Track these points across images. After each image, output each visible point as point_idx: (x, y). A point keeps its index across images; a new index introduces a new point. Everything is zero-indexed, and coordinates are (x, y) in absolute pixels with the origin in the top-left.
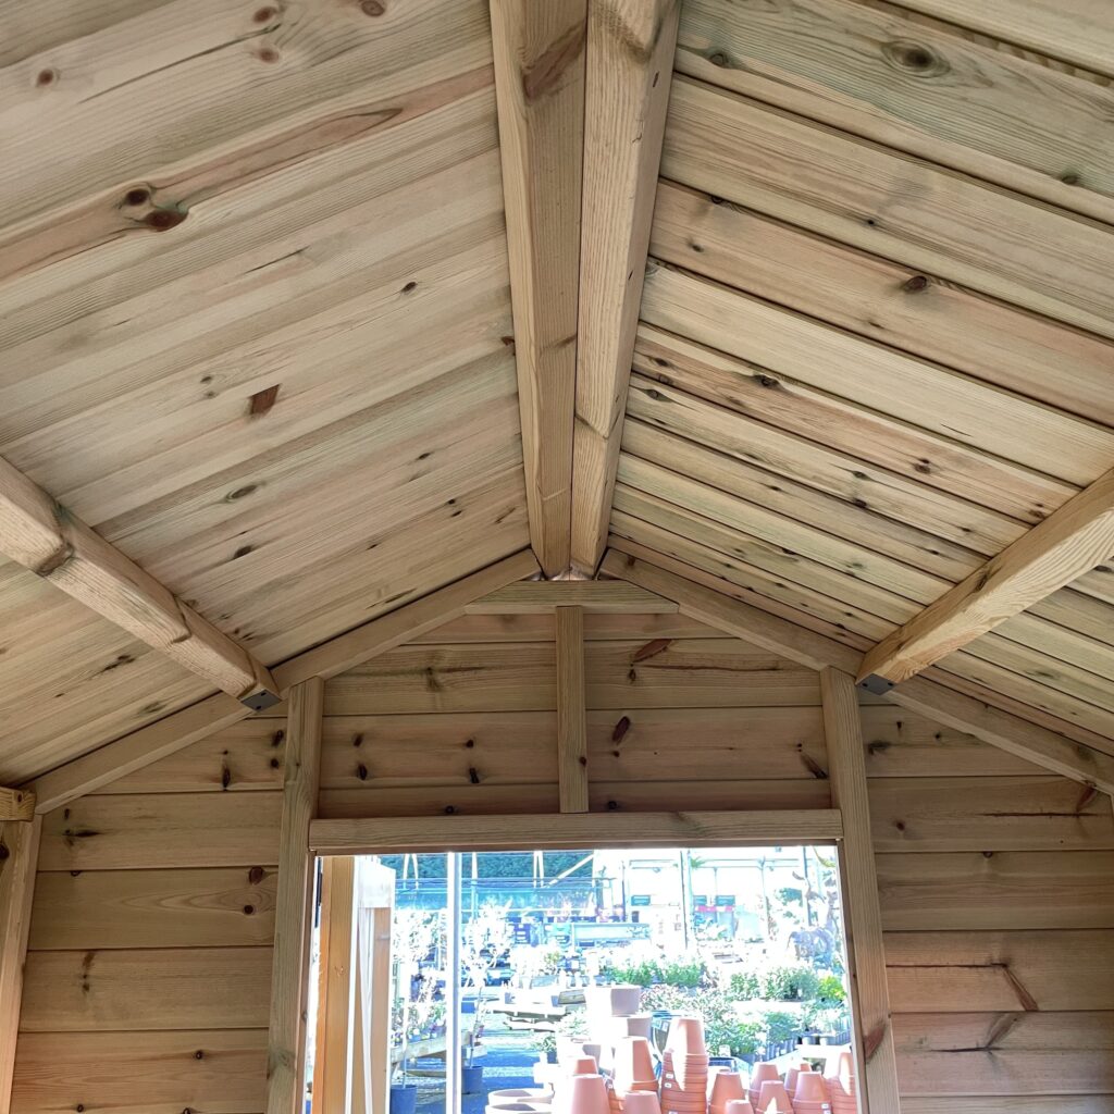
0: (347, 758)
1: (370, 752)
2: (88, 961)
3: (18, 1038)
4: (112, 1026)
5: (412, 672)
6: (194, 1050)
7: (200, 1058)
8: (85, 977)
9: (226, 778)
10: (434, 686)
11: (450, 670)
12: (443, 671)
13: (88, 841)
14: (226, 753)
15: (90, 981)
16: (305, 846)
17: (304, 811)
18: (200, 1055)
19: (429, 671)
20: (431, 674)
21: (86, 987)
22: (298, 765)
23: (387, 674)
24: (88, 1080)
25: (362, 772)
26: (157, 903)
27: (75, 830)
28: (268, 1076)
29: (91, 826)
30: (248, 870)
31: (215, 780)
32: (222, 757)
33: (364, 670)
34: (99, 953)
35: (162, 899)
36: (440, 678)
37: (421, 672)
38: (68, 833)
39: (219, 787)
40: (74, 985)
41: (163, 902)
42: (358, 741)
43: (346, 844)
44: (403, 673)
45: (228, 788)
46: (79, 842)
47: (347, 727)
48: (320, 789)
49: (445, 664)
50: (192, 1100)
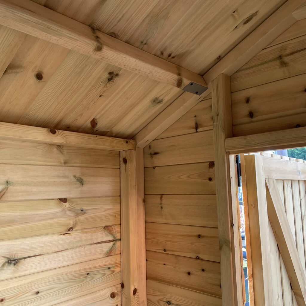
0: (243, 110)
1: (254, 104)
2: (161, 198)
3: (145, 224)
4: (170, 222)
5: (271, 61)
6: (198, 234)
7: (199, 237)
8: (161, 204)
9: (197, 127)
10: (284, 64)
11: (291, 54)
12: (288, 55)
13: (157, 156)
14: (195, 116)
15: (163, 205)
16: (224, 150)
17: (222, 135)
18: (199, 236)
19: (280, 57)
20: (281, 58)
21: (162, 208)
22: (218, 115)
23: (258, 65)
24: (166, 241)
25: (251, 115)
26: (179, 177)
27: (153, 152)
28: (220, 249)
29: (157, 151)
30: (208, 163)
31: (193, 128)
32: (194, 118)
33: (248, 66)
34: (164, 195)
35: (180, 176)
36: (286, 59)
37: (275, 59)
38: (151, 154)
39: (194, 130)
40: (158, 207)
41: (181, 177)
42: (248, 100)
43: (242, 148)
44: (266, 62)
45: (198, 131)
46: (154, 156)
47: (242, 95)
48: (233, 125)
49: (288, 51)
50: (199, 253)
